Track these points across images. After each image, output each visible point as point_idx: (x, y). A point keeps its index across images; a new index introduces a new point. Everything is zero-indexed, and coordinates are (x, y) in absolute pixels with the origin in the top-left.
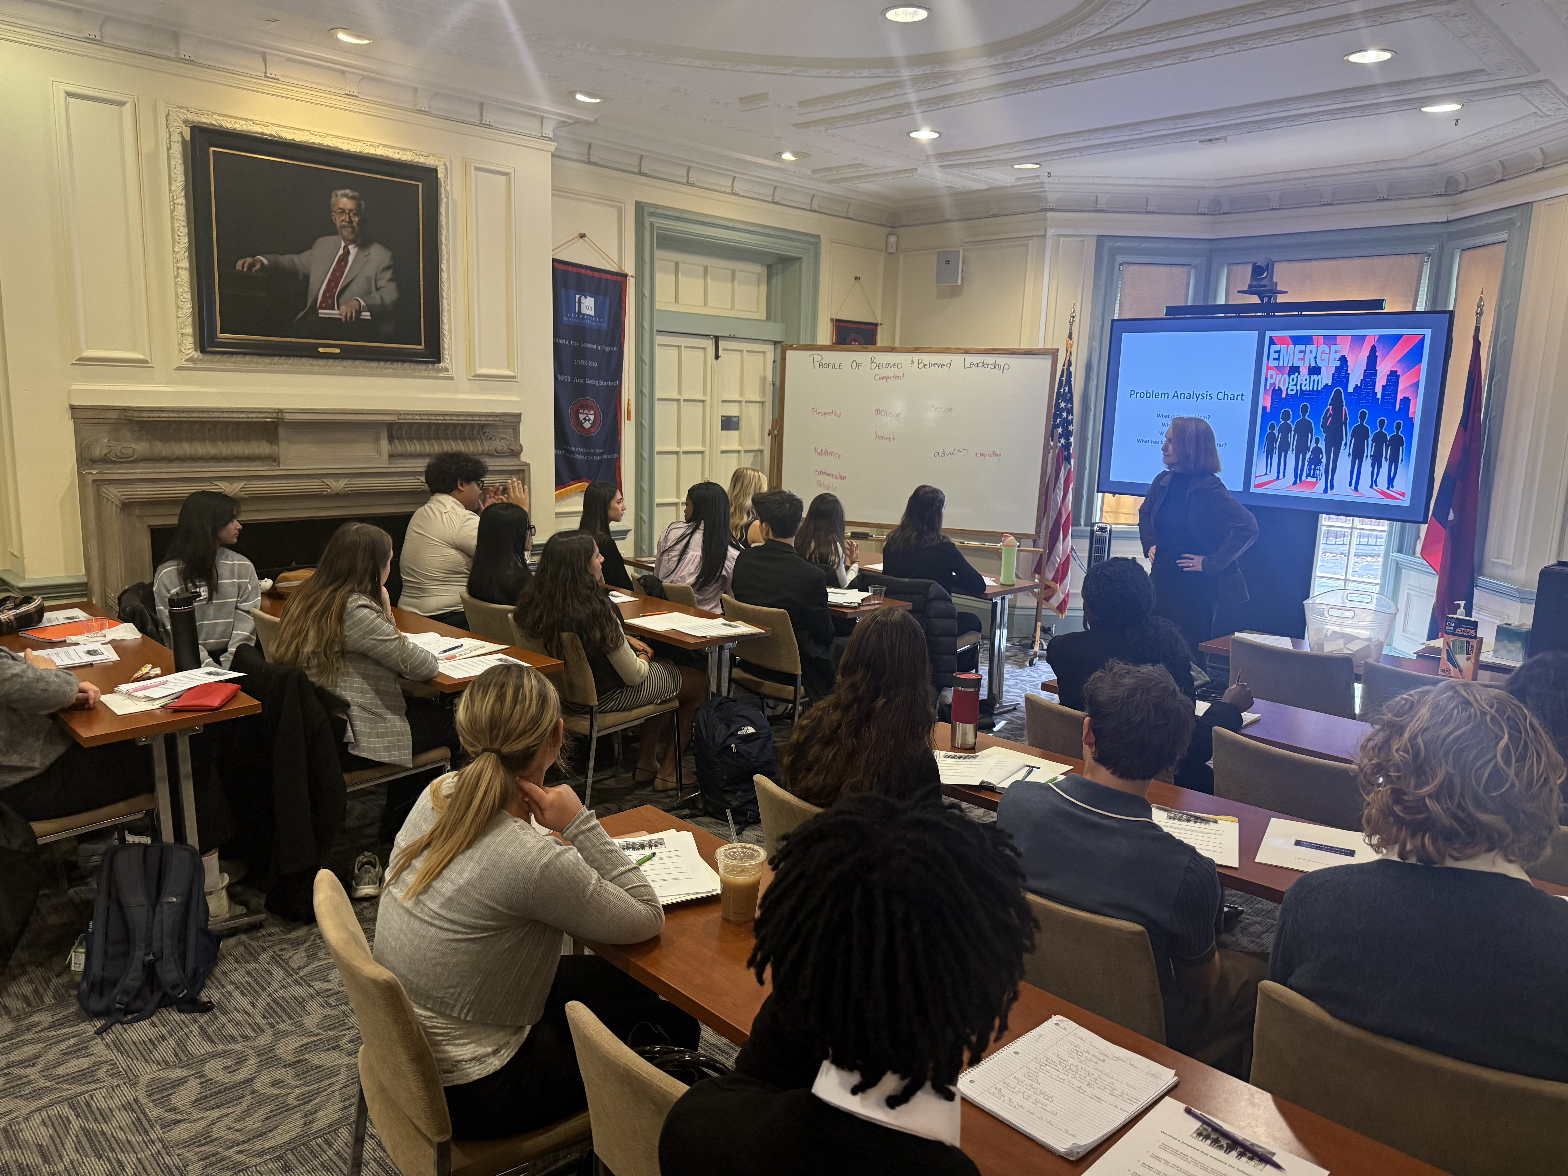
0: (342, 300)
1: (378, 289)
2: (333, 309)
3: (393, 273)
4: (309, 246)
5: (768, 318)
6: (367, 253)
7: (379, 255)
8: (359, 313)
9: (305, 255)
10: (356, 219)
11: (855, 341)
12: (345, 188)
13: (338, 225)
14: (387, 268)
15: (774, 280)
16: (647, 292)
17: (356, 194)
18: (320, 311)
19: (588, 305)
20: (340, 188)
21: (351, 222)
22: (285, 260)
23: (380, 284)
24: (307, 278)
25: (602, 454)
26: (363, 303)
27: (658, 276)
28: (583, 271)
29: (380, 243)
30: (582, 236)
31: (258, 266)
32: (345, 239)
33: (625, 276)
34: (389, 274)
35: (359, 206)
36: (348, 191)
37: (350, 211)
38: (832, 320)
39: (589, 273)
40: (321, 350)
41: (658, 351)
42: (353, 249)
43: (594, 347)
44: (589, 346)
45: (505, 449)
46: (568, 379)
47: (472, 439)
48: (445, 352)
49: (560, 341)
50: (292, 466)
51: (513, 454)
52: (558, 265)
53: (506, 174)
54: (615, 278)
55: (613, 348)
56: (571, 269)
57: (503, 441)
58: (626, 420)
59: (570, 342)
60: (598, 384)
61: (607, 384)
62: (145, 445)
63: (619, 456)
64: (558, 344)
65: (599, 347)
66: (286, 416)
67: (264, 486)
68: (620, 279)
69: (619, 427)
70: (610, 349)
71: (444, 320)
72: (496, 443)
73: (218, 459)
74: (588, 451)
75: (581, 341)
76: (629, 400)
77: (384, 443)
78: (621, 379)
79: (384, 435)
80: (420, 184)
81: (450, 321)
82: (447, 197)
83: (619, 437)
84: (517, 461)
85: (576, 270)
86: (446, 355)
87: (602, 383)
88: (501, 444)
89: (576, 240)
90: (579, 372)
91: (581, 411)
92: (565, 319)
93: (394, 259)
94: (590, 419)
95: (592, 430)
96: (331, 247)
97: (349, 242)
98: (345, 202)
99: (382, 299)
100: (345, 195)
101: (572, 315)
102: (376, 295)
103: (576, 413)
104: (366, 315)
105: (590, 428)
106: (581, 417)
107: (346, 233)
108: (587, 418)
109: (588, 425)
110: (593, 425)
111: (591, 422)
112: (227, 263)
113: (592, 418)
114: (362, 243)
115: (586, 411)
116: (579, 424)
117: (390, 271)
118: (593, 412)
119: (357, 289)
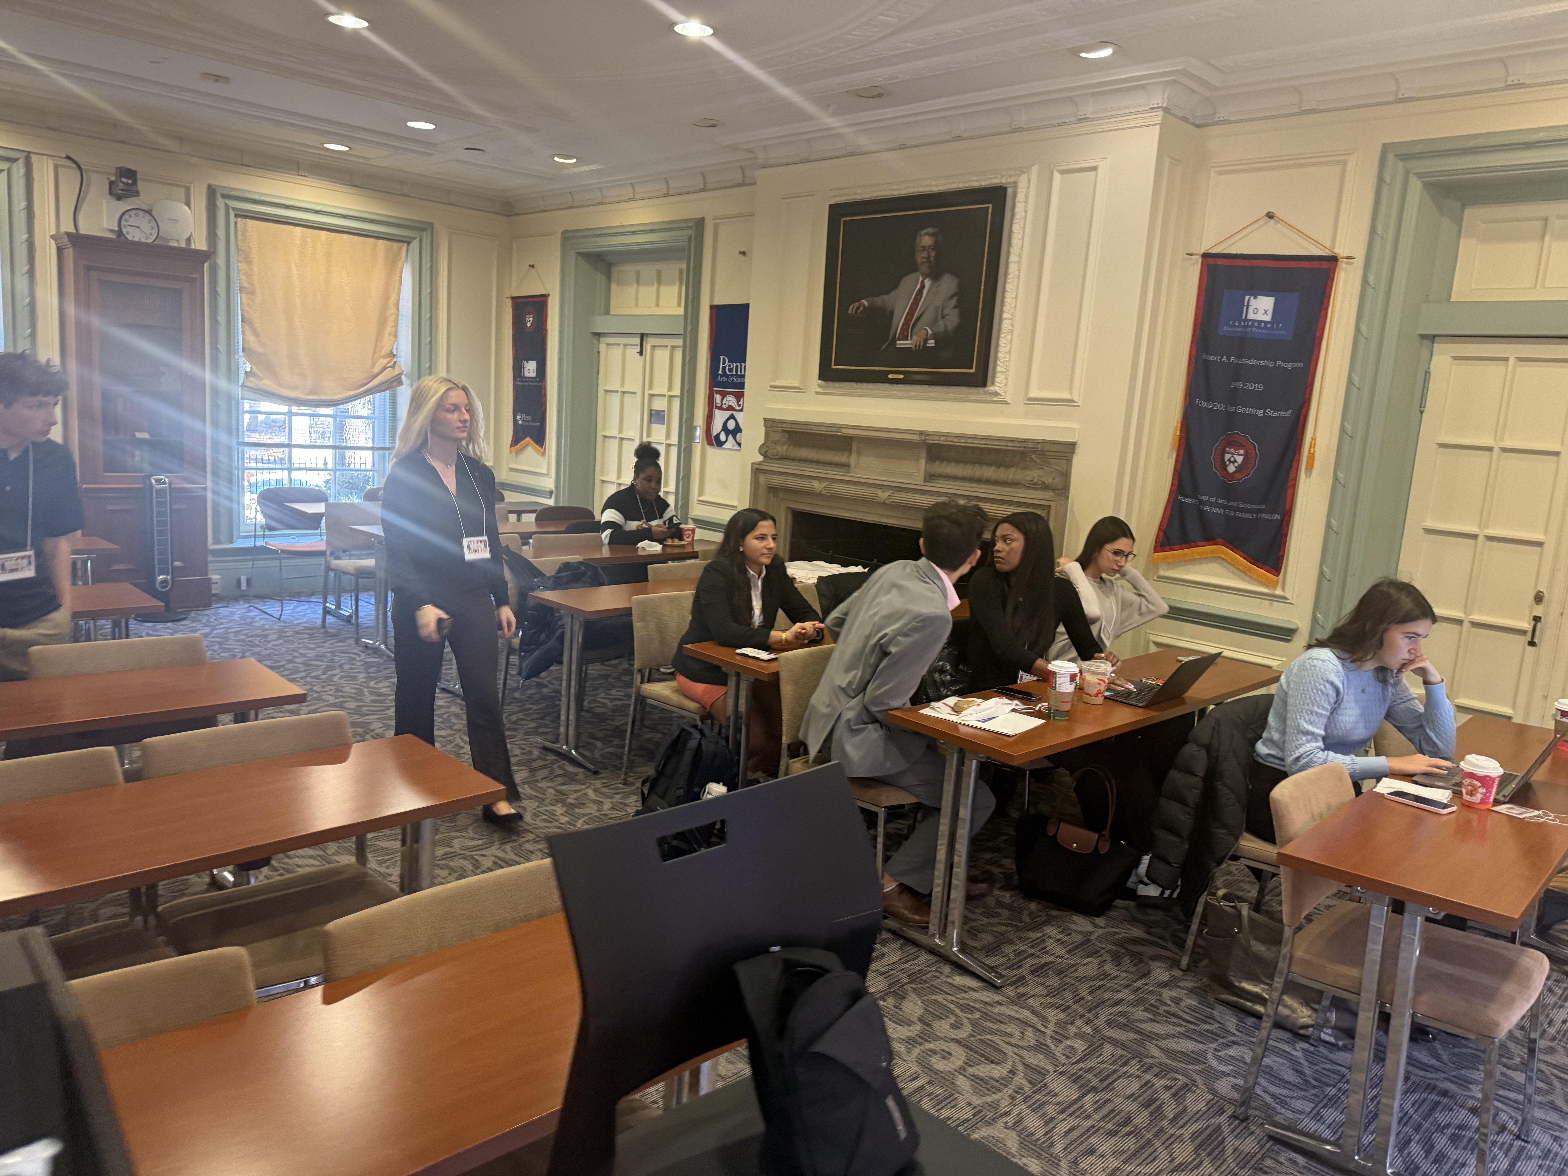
0: (914, 331)
1: (943, 317)
2: (907, 339)
3: (958, 300)
4: (896, 286)
6: (938, 284)
7: (949, 284)
8: (926, 341)
9: (893, 294)
10: (933, 254)
12: (927, 227)
13: (919, 262)
14: (953, 296)
17: (936, 230)
18: (898, 342)
19: (1262, 307)
20: (922, 229)
21: (929, 257)
22: (879, 300)
23: (946, 312)
24: (892, 313)
25: (1259, 511)
26: (930, 332)
28: (1259, 263)
29: (950, 273)
30: (1271, 216)
31: (862, 308)
32: (922, 274)
33: (1335, 259)
34: (954, 302)
35: (936, 242)
36: (930, 230)
37: (930, 247)
39: (1269, 263)
40: (890, 376)
42: (928, 283)
43: (1263, 363)
44: (1254, 362)
45: (1035, 481)
46: (1220, 406)
47: (1007, 467)
48: (998, 375)
49: (1211, 358)
50: (857, 474)
51: (1046, 487)
52: (1220, 261)
53: (1095, 169)
54: (1316, 264)
55: (1296, 365)
56: (1240, 263)
57: (1038, 472)
58: (1307, 468)
59: (1229, 359)
60: (1260, 414)
61: (1276, 414)
62: (785, 448)
63: (1287, 518)
64: (1207, 362)
65: (1271, 364)
66: (844, 431)
67: (839, 488)
68: (1325, 265)
69: (1291, 477)
70: (1289, 366)
71: (1002, 342)
72: (1029, 473)
73: (818, 462)
74: (1231, 503)
75: (1240, 356)
76: (1314, 439)
77: (923, 462)
78: (1304, 409)
79: (924, 454)
80: (990, 205)
81: (1011, 342)
82: (1026, 212)
83: (1290, 492)
84: (1048, 495)
85: (1247, 263)
86: (999, 378)
87: (1270, 413)
88: (1034, 474)
89: (1262, 222)
90: (1234, 397)
91: (1228, 449)
92: (1225, 329)
93: (960, 286)
94: (1235, 461)
95: (1238, 476)
96: (912, 283)
97: (926, 276)
98: (926, 240)
99: (946, 326)
100: (926, 234)
101: (1237, 323)
102: (941, 323)
103: (1224, 452)
104: (931, 343)
105: (1234, 473)
106: (1227, 456)
107: (924, 268)
108: (1232, 459)
109: (1231, 469)
110: (1239, 469)
111: (1236, 464)
112: (843, 309)
113: (1240, 459)
114: (935, 275)
115: (1232, 450)
116: (1224, 467)
117: (955, 299)
118: (1242, 451)
119: (928, 317)
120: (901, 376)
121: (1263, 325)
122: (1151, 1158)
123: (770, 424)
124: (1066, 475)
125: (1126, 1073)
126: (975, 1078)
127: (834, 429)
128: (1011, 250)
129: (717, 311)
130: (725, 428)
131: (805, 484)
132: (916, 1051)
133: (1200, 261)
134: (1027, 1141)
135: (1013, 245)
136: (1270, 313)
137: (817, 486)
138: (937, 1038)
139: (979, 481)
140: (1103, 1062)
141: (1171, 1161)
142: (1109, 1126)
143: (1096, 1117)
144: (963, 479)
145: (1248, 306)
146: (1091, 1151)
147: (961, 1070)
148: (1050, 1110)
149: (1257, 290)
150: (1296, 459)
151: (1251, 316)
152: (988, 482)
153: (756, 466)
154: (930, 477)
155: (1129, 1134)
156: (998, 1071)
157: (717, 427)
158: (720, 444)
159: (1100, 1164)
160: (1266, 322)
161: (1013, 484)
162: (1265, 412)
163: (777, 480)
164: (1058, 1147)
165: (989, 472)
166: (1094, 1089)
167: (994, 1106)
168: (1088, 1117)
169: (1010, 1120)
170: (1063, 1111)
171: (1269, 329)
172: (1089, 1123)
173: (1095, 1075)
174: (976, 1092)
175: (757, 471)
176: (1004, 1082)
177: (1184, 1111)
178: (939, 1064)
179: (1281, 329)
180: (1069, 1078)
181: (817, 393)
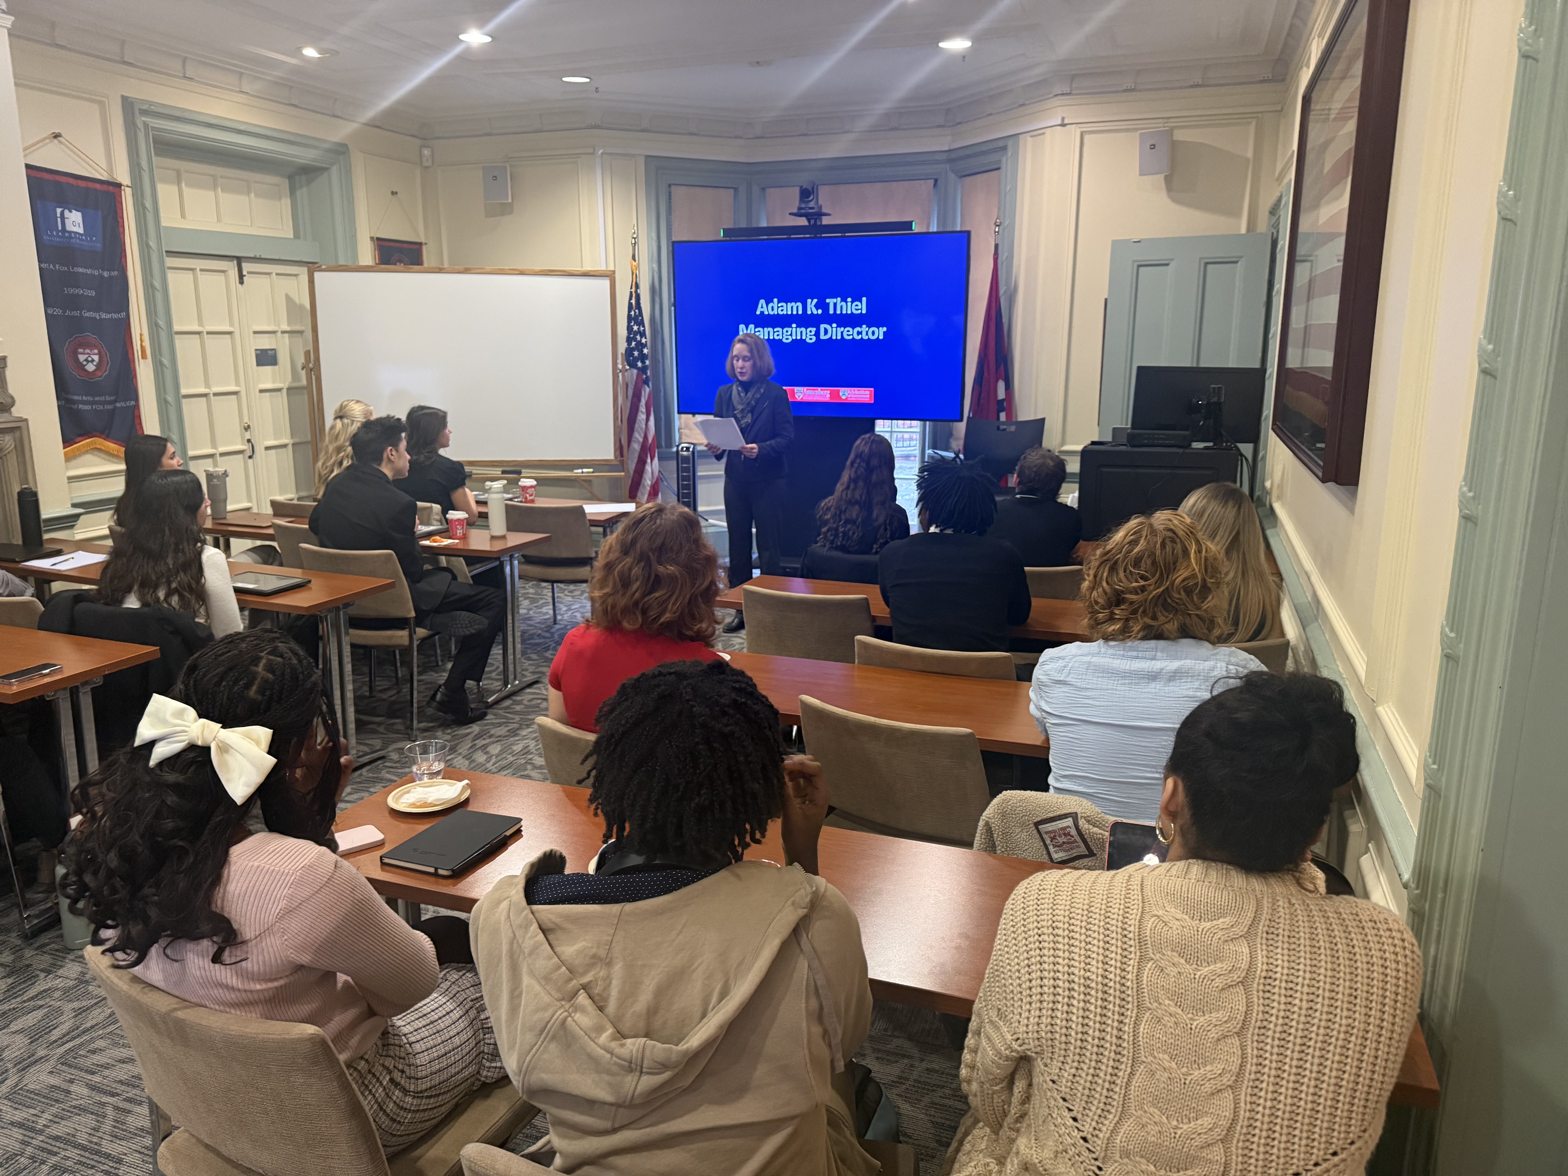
5: (297, 236)
11: (401, 261)
15: (298, 193)
16: (148, 204)
19: (74, 221)
25: (115, 401)
27: (161, 188)
28: (63, 179)
30: (57, 136)
33: (119, 186)
38: (372, 238)
39: (71, 181)
41: (171, 276)
43: (88, 271)
44: (82, 270)
46: (59, 312)
49: (44, 266)
54: (105, 188)
55: (113, 273)
56: (46, 175)
63: (138, 402)
65: (95, 272)
68: (111, 189)
70: (107, 274)
74: (97, 399)
75: (71, 265)
76: (142, 334)
78: (129, 310)
85: (51, 177)
87: (104, 316)
89: (48, 140)
91: (81, 351)
92: (46, 239)
101: (55, 233)
103: (75, 354)
106: (82, 358)
108: (90, 359)
113: (95, 358)
115: (88, 351)
116: (81, 367)
118: (96, 351)
121: (81, 237)
150: (131, 352)
160: (84, 235)
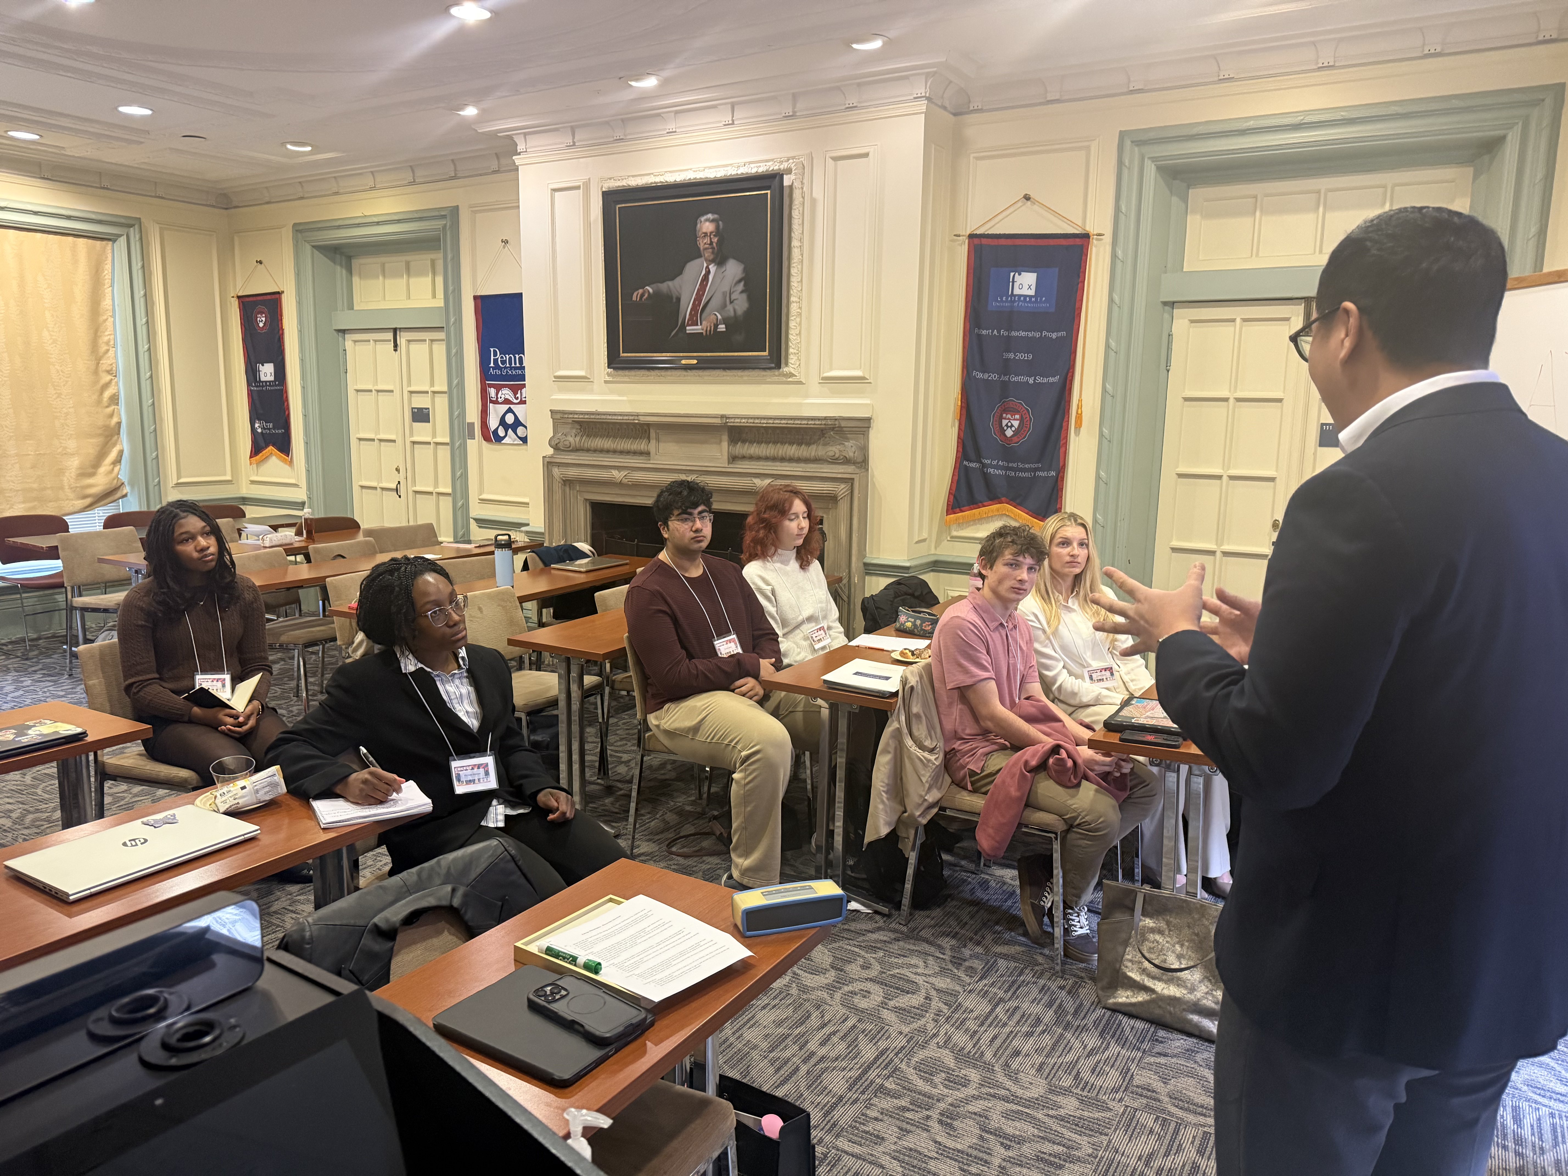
0: (703, 316)
1: (731, 302)
2: (697, 325)
3: (745, 285)
4: (680, 273)
6: (723, 269)
7: (734, 269)
8: (716, 326)
9: (677, 281)
10: (715, 240)
12: (707, 213)
13: (702, 248)
14: (740, 281)
16: (1121, 253)
17: (716, 216)
18: (688, 328)
19: (1026, 283)
20: (703, 215)
21: (711, 243)
22: (664, 287)
23: (733, 297)
24: (679, 299)
25: (1036, 470)
26: (719, 317)
28: (1019, 242)
29: (734, 258)
30: (1028, 198)
31: (646, 295)
32: (706, 260)
33: (1086, 236)
34: (741, 286)
35: (717, 227)
36: (710, 216)
37: (711, 233)
39: (1028, 242)
40: (683, 362)
42: (713, 268)
43: (1030, 334)
44: (1023, 334)
45: (837, 456)
46: (994, 377)
47: (809, 444)
48: (791, 356)
49: (984, 332)
50: (657, 461)
51: (847, 461)
52: (984, 241)
53: (866, 155)
54: (1070, 242)
55: (1060, 334)
56: (1003, 242)
57: (838, 447)
58: (1075, 428)
59: (999, 332)
60: (1031, 381)
61: (1045, 380)
62: (578, 439)
63: (1061, 474)
64: (979, 336)
65: (1038, 335)
66: (641, 418)
67: (639, 476)
68: (1078, 241)
69: (1062, 436)
70: (1054, 336)
71: (792, 324)
72: (830, 448)
73: (615, 452)
74: (1010, 465)
75: (1009, 329)
76: (1080, 400)
77: (725, 444)
78: (1070, 374)
79: (725, 437)
80: (769, 192)
81: (800, 324)
82: (803, 198)
83: (1062, 450)
84: (850, 469)
85: (1009, 242)
86: (792, 359)
87: (1039, 380)
88: (834, 450)
89: (1020, 204)
90: (1006, 368)
91: (1004, 415)
92: (994, 305)
93: (745, 270)
94: (1012, 426)
95: (1015, 439)
96: (695, 269)
97: (710, 262)
98: (706, 225)
99: (735, 311)
100: (707, 220)
101: (1004, 299)
102: (730, 308)
103: (1001, 418)
104: (722, 328)
105: (1012, 436)
106: (1004, 422)
107: (708, 254)
108: (1009, 424)
109: (1009, 433)
110: (1016, 433)
111: (1013, 429)
112: (627, 296)
113: (1016, 424)
114: (720, 260)
115: (1009, 416)
116: (1003, 431)
117: (742, 283)
118: (1017, 417)
119: (715, 302)
120: (695, 362)
121: (1028, 299)
122: (1067, 1049)
123: (560, 418)
124: (864, 450)
125: (1023, 981)
126: (897, 1010)
127: (631, 418)
128: (793, 235)
129: (484, 304)
130: (502, 422)
131: (604, 475)
132: (838, 995)
133: (967, 241)
134: (960, 1055)
135: (795, 230)
136: (1033, 287)
137: (617, 475)
138: (852, 981)
139: (783, 459)
140: (1002, 976)
141: (1084, 1049)
142: (1025, 1029)
143: (1012, 1023)
144: (767, 459)
145: (1013, 282)
146: (1017, 1053)
147: (883, 1005)
148: (971, 1025)
149: (1022, 267)
150: (1066, 419)
151: (1017, 291)
152: (791, 460)
153: (548, 460)
154: (733, 459)
155: (1043, 1032)
156: (916, 1000)
157: (493, 423)
158: (499, 439)
159: (1028, 1062)
160: (1031, 297)
161: (816, 460)
162: (1035, 379)
163: (572, 472)
164: (988, 1055)
165: (791, 450)
166: (1001, 1000)
167: (922, 1031)
168: (1005, 1025)
169: (940, 1039)
170: (982, 1024)
171: (1033, 302)
172: (1007, 1030)
173: (999, 988)
174: (903, 1021)
175: (549, 464)
176: (924, 1009)
177: (1081, 1004)
178: (863, 1004)
179: (1045, 302)
180: (978, 994)
181: (606, 382)
